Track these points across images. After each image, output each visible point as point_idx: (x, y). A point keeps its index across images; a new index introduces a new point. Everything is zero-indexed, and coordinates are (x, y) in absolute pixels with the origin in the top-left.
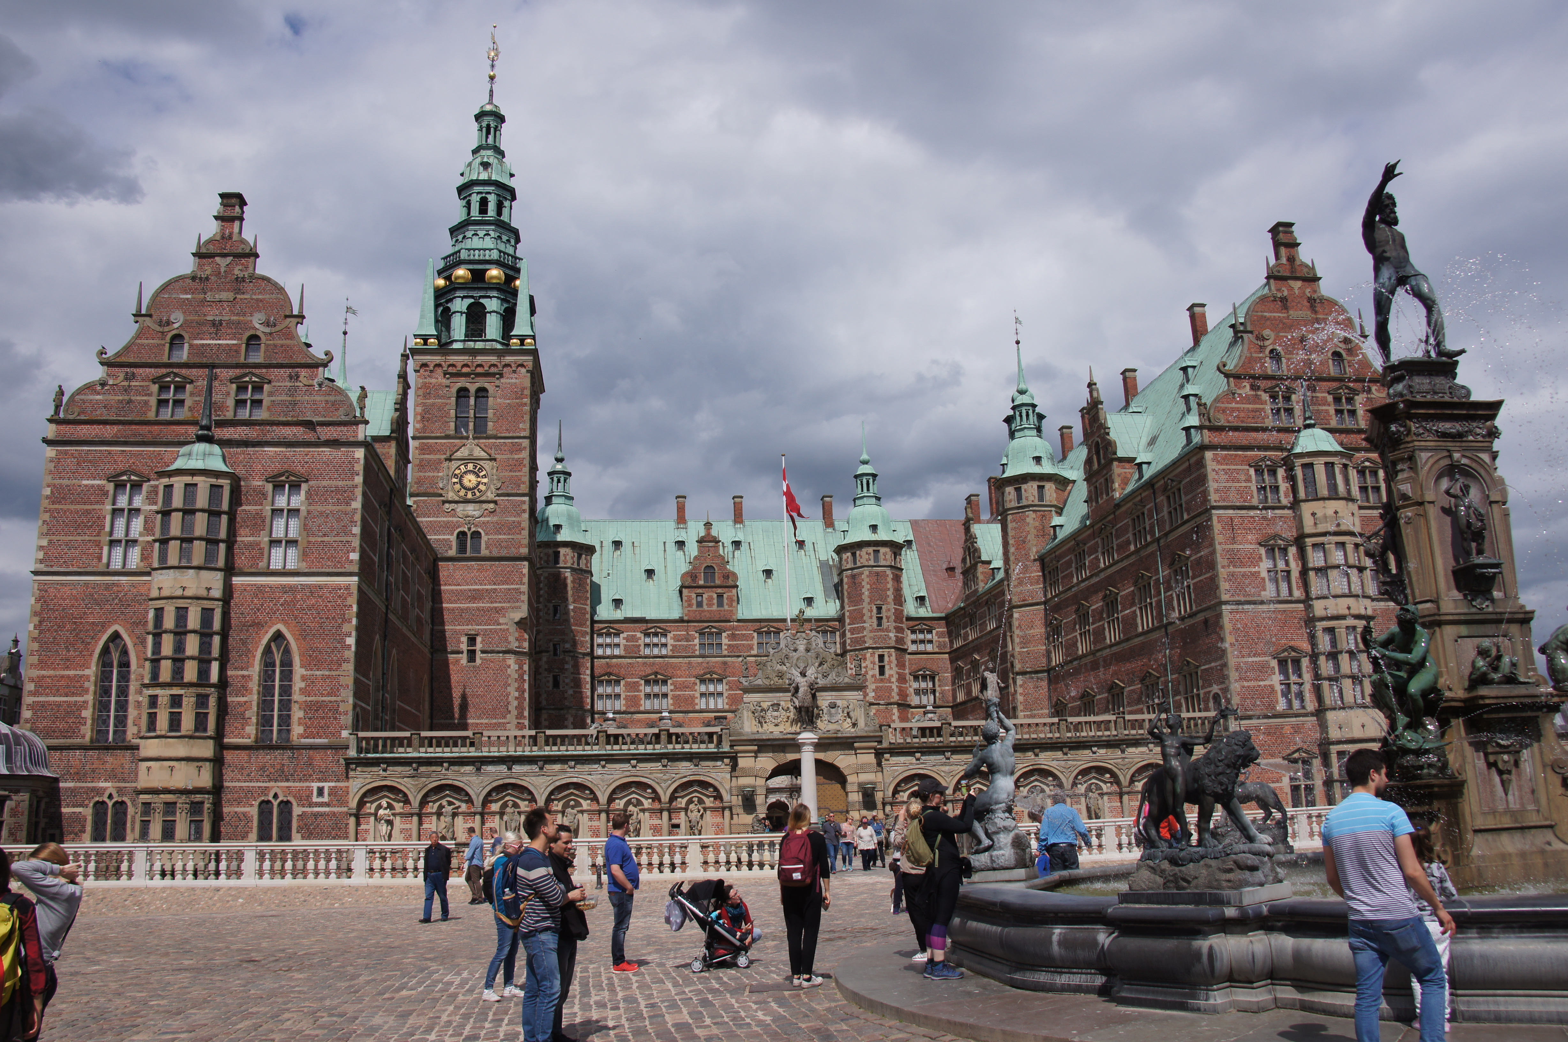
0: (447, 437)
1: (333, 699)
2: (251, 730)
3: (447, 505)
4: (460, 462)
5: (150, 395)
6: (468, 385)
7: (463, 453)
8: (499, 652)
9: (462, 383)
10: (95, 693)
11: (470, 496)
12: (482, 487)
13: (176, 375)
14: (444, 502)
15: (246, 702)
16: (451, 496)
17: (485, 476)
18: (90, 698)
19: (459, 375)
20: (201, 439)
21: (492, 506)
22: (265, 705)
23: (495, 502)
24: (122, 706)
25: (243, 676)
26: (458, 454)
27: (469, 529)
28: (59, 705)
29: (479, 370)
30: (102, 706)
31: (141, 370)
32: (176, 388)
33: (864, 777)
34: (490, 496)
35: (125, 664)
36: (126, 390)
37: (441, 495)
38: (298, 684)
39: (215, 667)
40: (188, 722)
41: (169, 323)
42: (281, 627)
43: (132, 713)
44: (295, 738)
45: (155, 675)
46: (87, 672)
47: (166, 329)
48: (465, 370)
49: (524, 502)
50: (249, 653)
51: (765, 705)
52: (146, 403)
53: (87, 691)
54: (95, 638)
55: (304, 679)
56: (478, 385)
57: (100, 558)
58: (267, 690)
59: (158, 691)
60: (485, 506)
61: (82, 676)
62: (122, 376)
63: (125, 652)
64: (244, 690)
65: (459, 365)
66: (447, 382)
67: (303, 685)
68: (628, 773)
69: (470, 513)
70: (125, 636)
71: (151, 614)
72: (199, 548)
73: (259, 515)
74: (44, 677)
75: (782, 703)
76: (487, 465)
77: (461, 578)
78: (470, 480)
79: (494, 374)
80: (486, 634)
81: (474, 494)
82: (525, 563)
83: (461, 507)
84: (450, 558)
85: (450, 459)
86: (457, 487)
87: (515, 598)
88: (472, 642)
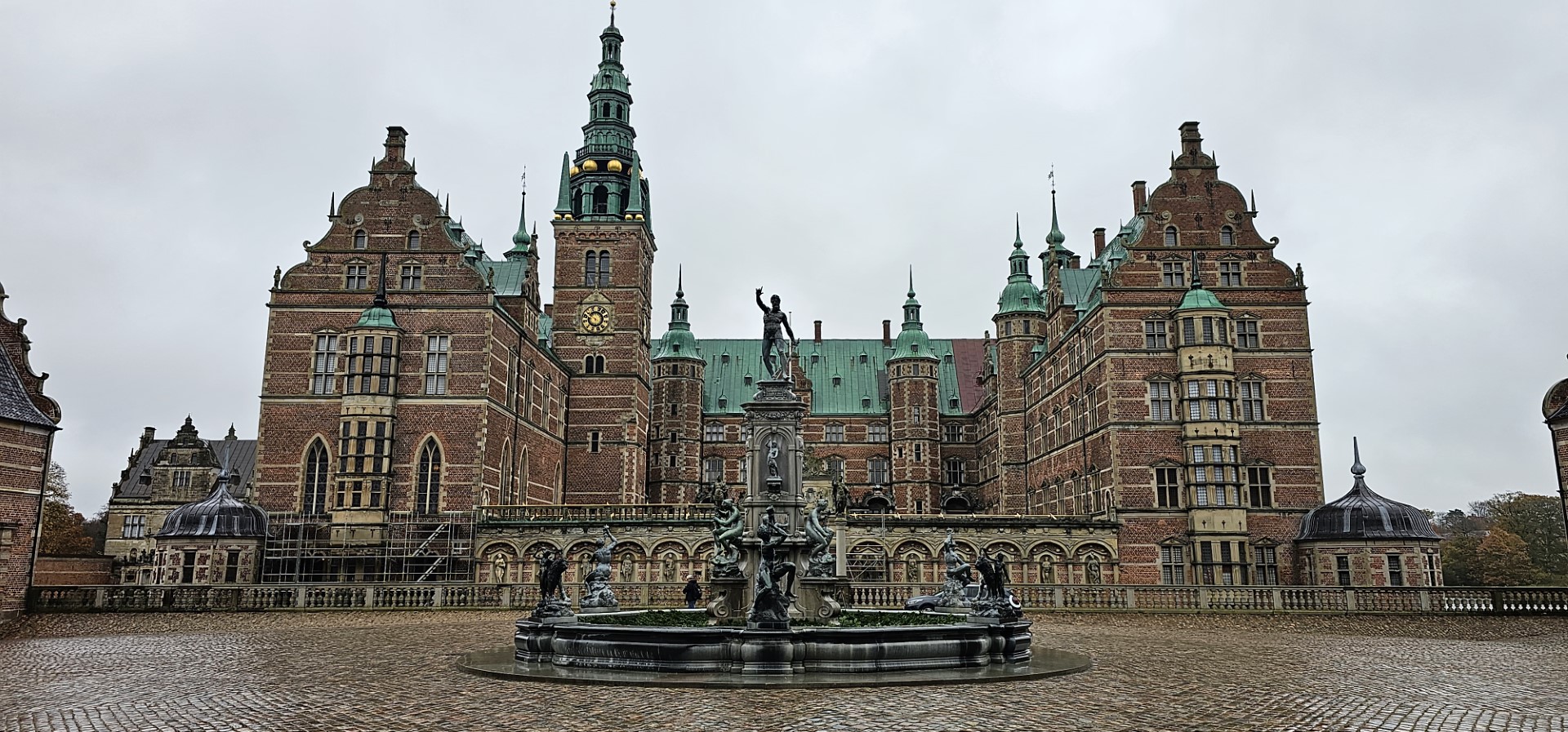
0: (579, 287)
1: (468, 483)
2: (410, 505)
3: (579, 337)
4: (588, 306)
5: (342, 273)
6: (594, 249)
7: (590, 299)
8: (614, 443)
9: (590, 247)
10: (303, 479)
11: (595, 330)
12: (605, 324)
13: (359, 259)
14: (577, 335)
15: (407, 486)
16: (582, 330)
17: (606, 316)
18: (299, 483)
19: (587, 241)
20: (376, 305)
21: (611, 337)
22: (422, 488)
24: (322, 489)
25: (406, 468)
26: (587, 300)
27: (595, 354)
28: (278, 488)
29: (603, 238)
30: (309, 488)
31: (335, 255)
32: (360, 268)
34: (610, 330)
35: (324, 459)
36: (325, 270)
37: (575, 329)
38: (444, 474)
39: (386, 462)
40: (366, 500)
41: (354, 222)
42: (432, 434)
43: (328, 494)
44: (440, 510)
45: (343, 469)
46: (297, 465)
47: (352, 226)
48: (592, 238)
49: (635, 335)
50: (410, 452)
52: (339, 278)
53: (298, 478)
54: (304, 442)
55: (447, 469)
56: (601, 249)
57: (307, 388)
58: (423, 478)
59: (346, 479)
60: (606, 337)
61: (294, 468)
62: (321, 260)
63: (324, 451)
64: (407, 477)
65: (588, 234)
66: (579, 247)
67: (447, 474)
68: (668, 535)
69: (596, 343)
70: (324, 441)
71: (342, 427)
72: (375, 379)
73: (418, 357)
74: (267, 468)
76: (608, 308)
77: (590, 389)
78: (596, 319)
79: (613, 241)
80: (606, 430)
81: (598, 329)
82: (636, 379)
83: (589, 338)
84: (581, 376)
85: (581, 304)
86: (586, 324)
87: (627, 403)
88: (595, 436)
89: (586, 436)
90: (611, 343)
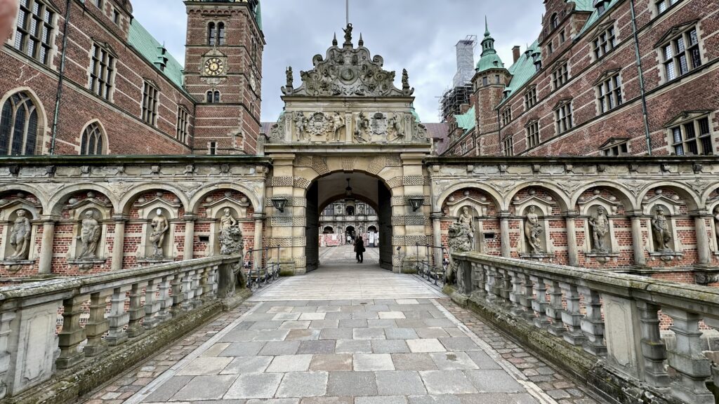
0: (203, 45)
3: (202, 78)
4: (209, 58)
6: (214, 21)
7: (211, 53)
8: (226, 149)
9: (211, 20)
11: (214, 74)
12: (220, 70)
14: (200, 77)
16: (204, 74)
17: (221, 65)
19: (208, 15)
21: (224, 79)
23: (226, 77)
26: (208, 54)
27: (213, 90)
29: (220, 13)
33: (411, 191)
34: (224, 74)
37: (199, 74)
48: (213, 13)
49: (241, 78)
51: (308, 116)
56: (219, 21)
60: (221, 79)
65: (209, 11)
66: (203, 19)
68: (150, 180)
69: (214, 82)
75: (327, 114)
76: (222, 59)
77: (209, 114)
78: (214, 66)
79: (227, 15)
80: (220, 141)
81: (216, 73)
82: (241, 107)
83: (209, 79)
84: (203, 104)
85: (204, 56)
86: (207, 70)
87: (235, 123)
88: (213, 144)
89: (206, 144)
90: (225, 82)
